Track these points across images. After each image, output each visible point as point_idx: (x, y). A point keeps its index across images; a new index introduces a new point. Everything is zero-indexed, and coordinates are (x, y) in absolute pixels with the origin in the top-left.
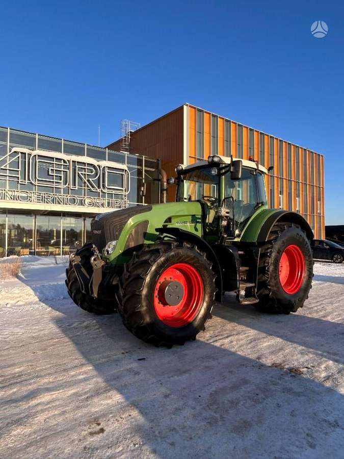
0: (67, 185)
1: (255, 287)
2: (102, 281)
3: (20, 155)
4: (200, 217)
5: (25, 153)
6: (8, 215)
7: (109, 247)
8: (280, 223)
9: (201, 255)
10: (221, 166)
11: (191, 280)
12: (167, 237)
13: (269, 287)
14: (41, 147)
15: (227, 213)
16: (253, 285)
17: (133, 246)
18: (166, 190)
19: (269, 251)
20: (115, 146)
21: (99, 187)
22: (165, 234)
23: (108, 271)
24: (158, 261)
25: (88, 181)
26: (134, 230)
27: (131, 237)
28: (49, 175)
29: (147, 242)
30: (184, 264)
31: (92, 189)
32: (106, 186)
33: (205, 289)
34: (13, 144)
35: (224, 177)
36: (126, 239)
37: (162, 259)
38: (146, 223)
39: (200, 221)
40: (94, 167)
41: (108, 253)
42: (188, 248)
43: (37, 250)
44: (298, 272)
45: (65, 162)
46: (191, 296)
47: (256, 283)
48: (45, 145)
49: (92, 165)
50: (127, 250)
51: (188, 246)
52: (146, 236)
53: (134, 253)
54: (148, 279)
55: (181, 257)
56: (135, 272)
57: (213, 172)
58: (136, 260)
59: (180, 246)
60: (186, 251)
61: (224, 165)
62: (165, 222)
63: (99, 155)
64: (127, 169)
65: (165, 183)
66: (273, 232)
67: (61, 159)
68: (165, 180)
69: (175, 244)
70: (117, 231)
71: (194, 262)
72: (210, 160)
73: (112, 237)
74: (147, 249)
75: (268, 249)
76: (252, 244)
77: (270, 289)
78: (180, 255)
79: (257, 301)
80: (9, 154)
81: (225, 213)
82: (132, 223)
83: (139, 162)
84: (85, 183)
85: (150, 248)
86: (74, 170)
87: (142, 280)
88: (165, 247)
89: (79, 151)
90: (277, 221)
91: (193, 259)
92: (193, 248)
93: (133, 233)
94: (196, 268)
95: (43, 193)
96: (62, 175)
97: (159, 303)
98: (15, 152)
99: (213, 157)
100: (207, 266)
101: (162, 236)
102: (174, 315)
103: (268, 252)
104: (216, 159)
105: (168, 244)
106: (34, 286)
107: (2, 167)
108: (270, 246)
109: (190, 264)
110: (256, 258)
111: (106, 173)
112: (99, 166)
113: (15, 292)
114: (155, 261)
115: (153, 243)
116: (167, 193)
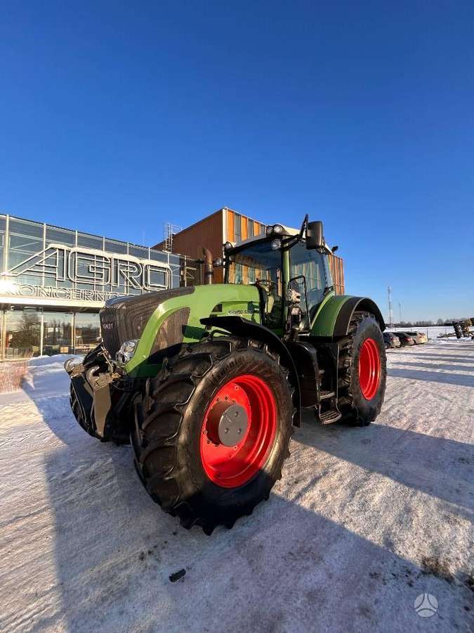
0: (108, 283)
1: (335, 396)
2: (111, 407)
3: (57, 251)
4: (258, 305)
5: (63, 250)
6: (45, 313)
7: (125, 351)
8: (358, 312)
9: (273, 360)
10: (284, 238)
11: (258, 400)
12: (218, 332)
13: (351, 395)
14: (80, 244)
15: (298, 297)
16: (332, 394)
17: (165, 347)
18: (212, 273)
19: (348, 347)
20: (159, 247)
21: (142, 285)
22: (214, 328)
23: (123, 389)
24: (207, 376)
25: (131, 278)
26: (166, 323)
27: (161, 332)
28: (89, 272)
29: (187, 340)
30: (249, 376)
31: (135, 286)
32: (149, 283)
33: (279, 413)
34: (49, 241)
35: (288, 252)
36: (155, 336)
37: (214, 370)
38: (185, 312)
39: (258, 310)
40: (137, 265)
41: (123, 360)
42: (255, 349)
43: (76, 348)
44: (372, 372)
45: (106, 259)
46: (258, 424)
47: (335, 391)
48: (85, 242)
49: (134, 263)
50: (154, 354)
51: (255, 346)
52: (186, 330)
53: (166, 359)
54: (189, 411)
55: (244, 366)
56: (165, 400)
57: (275, 246)
58: (168, 374)
59: (242, 347)
60: (253, 355)
61: (287, 237)
62: (214, 311)
63: (142, 254)
64: (169, 267)
65: (210, 266)
66: (353, 323)
67: (102, 257)
68: (210, 261)
69: (235, 343)
70: (138, 325)
71: (264, 372)
72: (270, 231)
73: (131, 335)
74: (187, 353)
75: (346, 345)
76: (328, 339)
77: (351, 398)
78: (244, 363)
79: (340, 416)
80: (45, 249)
81: (295, 297)
82: (164, 312)
83: (181, 261)
84: (127, 280)
85: (192, 351)
86: (116, 268)
87: (178, 416)
88: (218, 349)
89: (122, 250)
90: (356, 310)
91: (263, 366)
92: (262, 348)
93: (165, 326)
94: (267, 380)
95: (82, 291)
96: (103, 273)
97: (208, 443)
98: (52, 248)
99: (273, 227)
100: (283, 376)
101: (210, 331)
102: (232, 456)
103: (348, 349)
104: (277, 230)
105: (223, 345)
106: (39, 400)
107: (37, 263)
108: (349, 341)
109: (258, 375)
110: (334, 358)
111: (149, 272)
112: (142, 265)
113: (5, 411)
114: (200, 377)
115: (198, 341)
116: (213, 277)
